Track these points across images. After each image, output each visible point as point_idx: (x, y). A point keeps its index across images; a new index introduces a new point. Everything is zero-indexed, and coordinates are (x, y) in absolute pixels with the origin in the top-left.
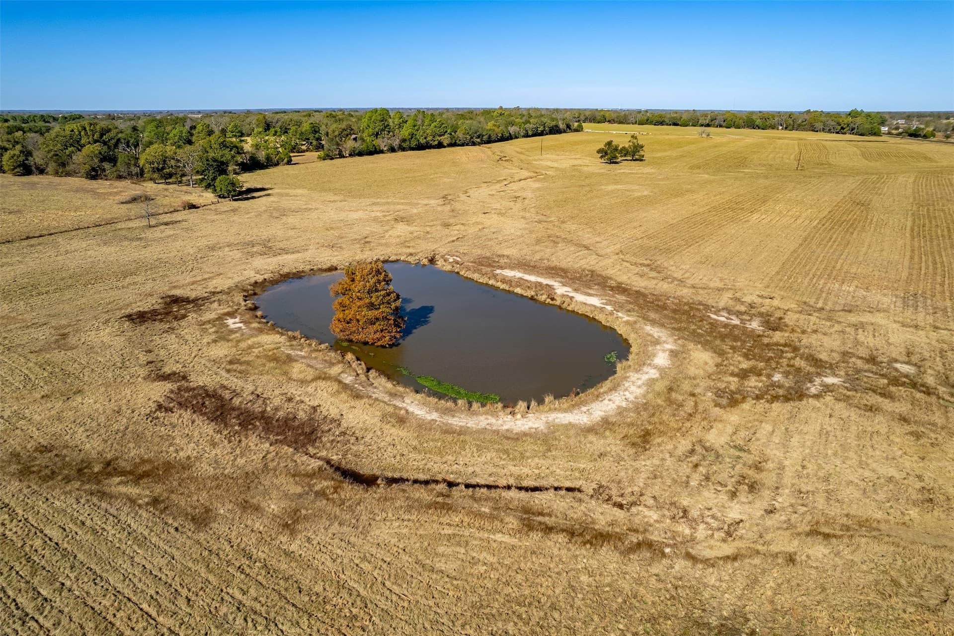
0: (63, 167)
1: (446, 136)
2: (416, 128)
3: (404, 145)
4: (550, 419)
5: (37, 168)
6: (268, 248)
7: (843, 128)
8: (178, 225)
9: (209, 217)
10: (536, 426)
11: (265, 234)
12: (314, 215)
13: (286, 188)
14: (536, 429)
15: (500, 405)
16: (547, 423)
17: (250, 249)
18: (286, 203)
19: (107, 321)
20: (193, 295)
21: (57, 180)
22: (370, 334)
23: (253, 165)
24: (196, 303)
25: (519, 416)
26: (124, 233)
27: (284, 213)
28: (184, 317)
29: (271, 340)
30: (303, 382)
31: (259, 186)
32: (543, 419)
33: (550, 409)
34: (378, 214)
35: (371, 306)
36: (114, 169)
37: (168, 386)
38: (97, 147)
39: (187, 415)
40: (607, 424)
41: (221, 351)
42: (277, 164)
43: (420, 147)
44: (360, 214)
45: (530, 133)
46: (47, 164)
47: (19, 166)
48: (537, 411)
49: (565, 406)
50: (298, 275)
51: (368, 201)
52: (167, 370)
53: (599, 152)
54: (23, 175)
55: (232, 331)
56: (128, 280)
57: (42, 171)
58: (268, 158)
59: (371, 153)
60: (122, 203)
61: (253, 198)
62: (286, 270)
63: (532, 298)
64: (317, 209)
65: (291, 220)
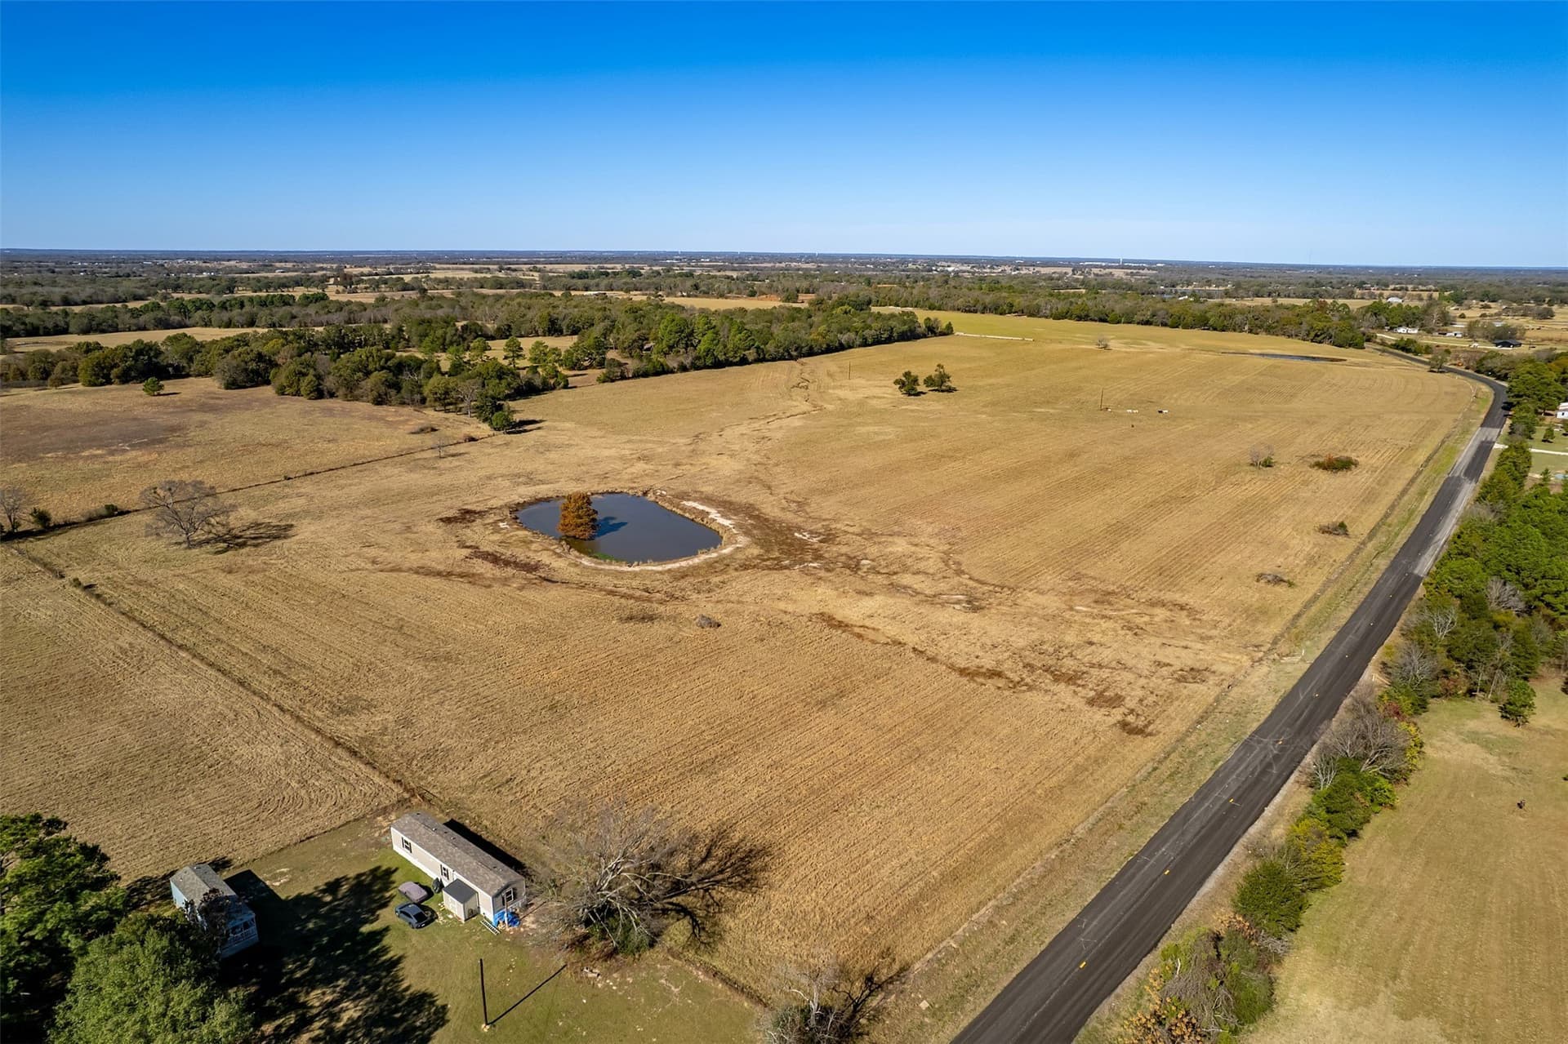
0: (351, 392)
3: (698, 363)
5: (329, 392)
6: (530, 479)
7: (1317, 335)
8: (462, 457)
9: (486, 451)
10: (635, 570)
11: (529, 468)
12: (573, 451)
13: (555, 421)
17: (517, 480)
18: (553, 438)
19: (429, 522)
20: (478, 509)
21: (348, 405)
22: (578, 532)
23: (529, 390)
24: (481, 514)
26: (421, 462)
27: (550, 448)
28: (474, 521)
29: (522, 533)
30: (535, 551)
31: (531, 418)
34: (627, 452)
35: (580, 517)
36: (399, 395)
37: (469, 550)
38: (383, 374)
39: (480, 560)
40: (669, 571)
41: (496, 537)
42: (553, 388)
43: (718, 365)
44: (612, 452)
46: (337, 390)
47: (314, 391)
50: (548, 500)
51: (625, 438)
52: (468, 544)
53: (896, 382)
54: (316, 399)
55: (502, 529)
56: (435, 498)
57: (332, 395)
58: (545, 382)
59: (657, 374)
60: (413, 433)
61: (525, 431)
62: (540, 496)
63: (693, 520)
64: (577, 445)
65: (553, 456)
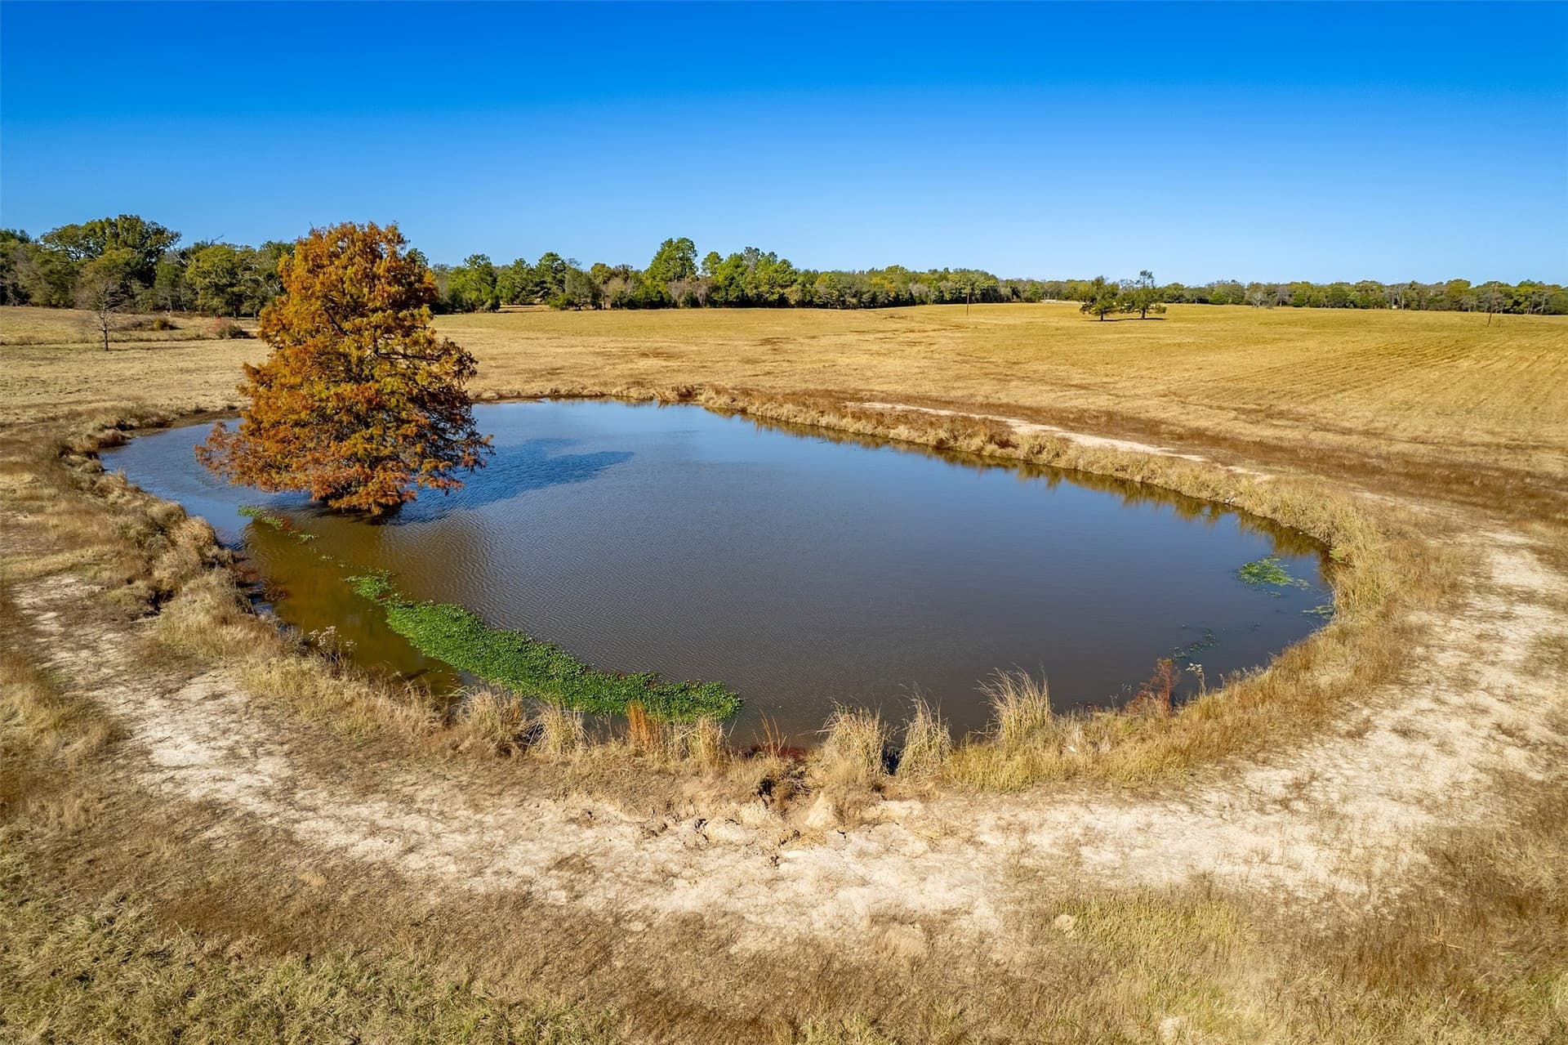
0: (62, 291)
1: (794, 288)
2: (740, 270)
3: (716, 297)
4: (1043, 840)
5: (17, 293)
7: (1517, 303)
10: (932, 897)
14: (931, 929)
15: (704, 733)
16: (1021, 874)
25: (817, 813)
32: (991, 839)
33: (1034, 776)
36: (149, 292)
38: (125, 254)
42: (471, 309)
43: (744, 302)
45: (947, 297)
48: (943, 782)
49: (1133, 755)
57: (23, 298)
59: (653, 305)
